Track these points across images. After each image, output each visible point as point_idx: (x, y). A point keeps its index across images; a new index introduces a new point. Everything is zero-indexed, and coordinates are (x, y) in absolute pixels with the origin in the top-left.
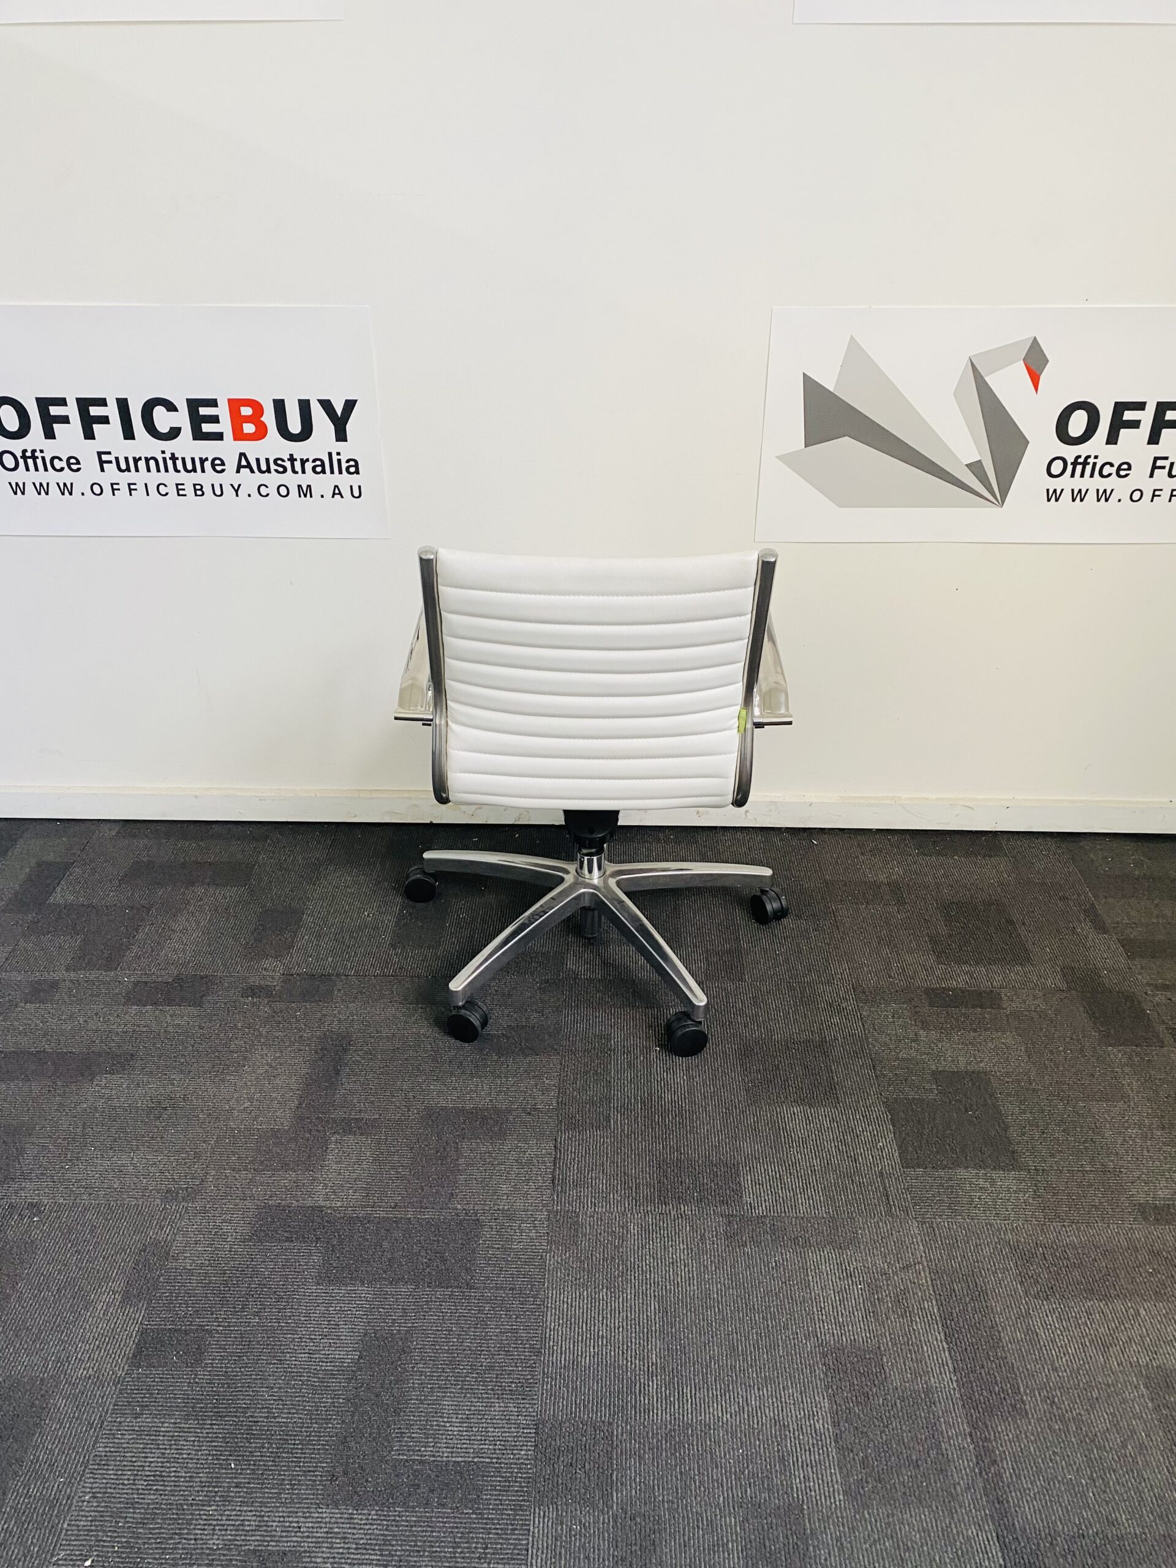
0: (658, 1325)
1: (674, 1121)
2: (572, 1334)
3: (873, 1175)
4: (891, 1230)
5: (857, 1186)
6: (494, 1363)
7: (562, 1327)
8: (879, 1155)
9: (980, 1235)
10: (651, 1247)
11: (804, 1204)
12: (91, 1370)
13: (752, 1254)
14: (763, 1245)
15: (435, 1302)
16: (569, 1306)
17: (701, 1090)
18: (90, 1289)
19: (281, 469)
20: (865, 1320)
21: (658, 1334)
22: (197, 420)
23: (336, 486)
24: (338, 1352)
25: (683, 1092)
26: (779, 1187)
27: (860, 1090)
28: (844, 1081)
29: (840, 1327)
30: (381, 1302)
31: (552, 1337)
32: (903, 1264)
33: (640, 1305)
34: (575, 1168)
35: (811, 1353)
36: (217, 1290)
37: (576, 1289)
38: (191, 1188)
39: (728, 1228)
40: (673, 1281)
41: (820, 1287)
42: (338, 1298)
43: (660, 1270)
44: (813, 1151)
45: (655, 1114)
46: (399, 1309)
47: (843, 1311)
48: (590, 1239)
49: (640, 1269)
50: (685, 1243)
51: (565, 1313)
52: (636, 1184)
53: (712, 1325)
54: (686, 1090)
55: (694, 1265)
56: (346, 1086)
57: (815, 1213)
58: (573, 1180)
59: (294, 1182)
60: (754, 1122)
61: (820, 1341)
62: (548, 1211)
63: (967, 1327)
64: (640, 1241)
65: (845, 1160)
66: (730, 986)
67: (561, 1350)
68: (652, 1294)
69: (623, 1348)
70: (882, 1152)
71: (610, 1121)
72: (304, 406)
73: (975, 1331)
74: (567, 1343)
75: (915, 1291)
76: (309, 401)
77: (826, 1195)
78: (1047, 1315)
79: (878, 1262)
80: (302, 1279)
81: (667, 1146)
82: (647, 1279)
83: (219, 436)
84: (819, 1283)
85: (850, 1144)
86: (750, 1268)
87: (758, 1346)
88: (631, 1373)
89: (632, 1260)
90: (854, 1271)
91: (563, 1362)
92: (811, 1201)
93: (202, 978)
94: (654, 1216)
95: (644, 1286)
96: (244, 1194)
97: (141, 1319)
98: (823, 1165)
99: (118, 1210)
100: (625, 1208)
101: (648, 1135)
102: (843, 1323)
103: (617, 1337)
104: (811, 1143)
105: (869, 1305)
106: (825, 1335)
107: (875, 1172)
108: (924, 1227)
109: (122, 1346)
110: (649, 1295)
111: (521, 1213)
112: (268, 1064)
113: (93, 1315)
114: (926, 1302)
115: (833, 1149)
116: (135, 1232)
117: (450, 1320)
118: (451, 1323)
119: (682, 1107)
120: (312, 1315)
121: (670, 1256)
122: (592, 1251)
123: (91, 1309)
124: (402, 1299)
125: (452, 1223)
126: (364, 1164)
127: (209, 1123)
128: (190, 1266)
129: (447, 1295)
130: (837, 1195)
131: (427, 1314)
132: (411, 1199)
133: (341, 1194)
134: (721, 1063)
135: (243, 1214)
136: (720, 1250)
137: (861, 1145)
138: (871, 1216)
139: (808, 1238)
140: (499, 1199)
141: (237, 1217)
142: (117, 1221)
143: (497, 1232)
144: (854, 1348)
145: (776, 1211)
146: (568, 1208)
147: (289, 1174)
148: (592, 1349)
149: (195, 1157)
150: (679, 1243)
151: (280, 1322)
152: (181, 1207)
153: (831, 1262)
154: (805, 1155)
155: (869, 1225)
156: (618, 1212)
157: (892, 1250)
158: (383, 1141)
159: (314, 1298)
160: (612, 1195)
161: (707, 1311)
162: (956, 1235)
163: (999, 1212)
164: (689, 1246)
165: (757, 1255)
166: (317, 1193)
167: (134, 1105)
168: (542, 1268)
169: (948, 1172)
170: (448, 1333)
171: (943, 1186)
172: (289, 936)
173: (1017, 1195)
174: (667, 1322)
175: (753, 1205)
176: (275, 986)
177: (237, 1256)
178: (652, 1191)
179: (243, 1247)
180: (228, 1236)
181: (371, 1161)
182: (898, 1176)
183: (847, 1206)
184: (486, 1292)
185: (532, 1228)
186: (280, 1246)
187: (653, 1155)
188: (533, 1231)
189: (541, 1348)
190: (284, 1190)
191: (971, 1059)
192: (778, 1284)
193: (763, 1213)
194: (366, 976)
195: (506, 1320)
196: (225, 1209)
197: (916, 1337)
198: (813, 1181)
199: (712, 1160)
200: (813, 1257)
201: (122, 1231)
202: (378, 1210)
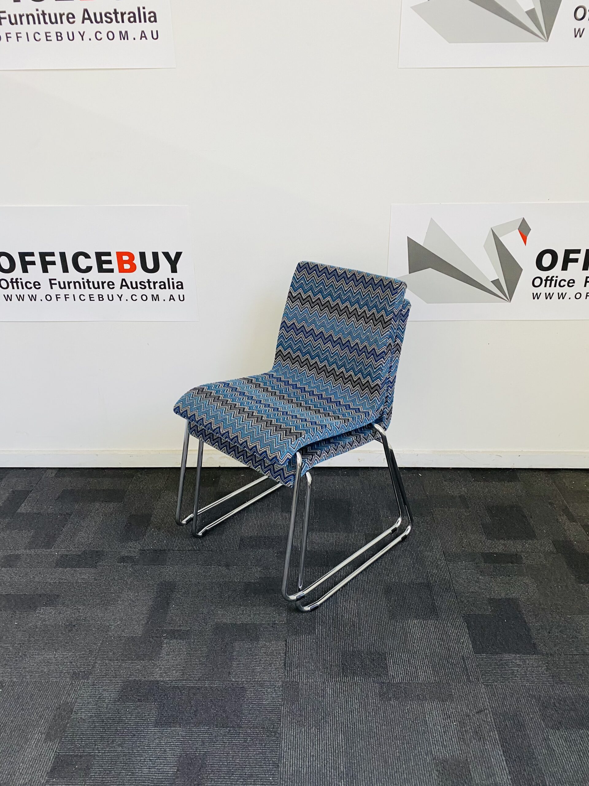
0: (343, 748)
2: (296, 754)
3: (459, 658)
4: (470, 690)
5: (450, 665)
6: (252, 772)
7: (291, 750)
8: (461, 647)
9: (519, 692)
10: (339, 701)
11: (422, 675)
12: (27, 779)
13: (394, 705)
15: (220, 736)
16: (294, 737)
17: (364, 612)
18: (28, 732)
19: (143, 287)
20: (458, 743)
21: (344, 753)
22: (100, 263)
23: (171, 295)
24: (165, 768)
25: (355, 613)
26: (408, 666)
27: (449, 610)
28: (441, 605)
29: (445, 748)
30: (190, 737)
31: (285, 756)
32: (478, 710)
33: (334, 736)
34: (297, 657)
35: (430, 764)
36: (98, 731)
37: (298, 728)
38: (87, 671)
40: (352, 721)
41: (432, 724)
42: (166, 735)
43: (344, 716)
44: (425, 644)
45: (340, 626)
46: (200, 741)
47: (446, 738)
48: (305, 698)
49: (333, 715)
50: (358, 699)
51: (292, 741)
52: (330, 665)
53: (374, 748)
54: (356, 611)
55: (363, 712)
56: (172, 611)
57: (428, 680)
58: (295, 664)
59: (143, 667)
60: (394, 629)
61: (434, 756)
62: (282, 682)
63: (515, 747)
64: (333, 699)
65: (443, 650)
67: (290, 765)
68: (340, 730)
69: (324, 762)
70: (463, 645)
71: (315, 630)
72: (155, 256)
73: (520, 749)
74: (294, 760)
75: (485, 725)
76: (158, 252)
77: (434, 670)
78: (558, 739)
79: (464, 709)
80: (146, 723)
81: (346, 643)
82: (337, 721)
83: (111, 271)
84: (432, 722)
85: (445, 640)
86: (394, 714)
87: (400, 760)
88: (329, 778)
89: (329, 710)
90: (451, 714)
91: (291, 772)
92: (426, 674)
93: (97, 552)
94: (340, 684)
95: (336, 725)
96: (116, 674)
97: (55, 749)
98: (431, 652)
99: (46, 684)
100: (324, 679)
101: (336, 637)
102: (446, 745)
103: (321, 756)
104: (425, 640)
105: (460, 734)
106: (437, 753)
107: (460, 656)
108: (488, 688)
109: (44, 765)
110: (338, 730)
111: (267, 683)
112: (131, 600)
113: (29, 747)
114: (491, 732)
115: (436, 643)
116: (54, 698)
117: (228, 747)
118: (229, 749)
119: (354, 621)
120: (151, 745)
121: (350, 707)
122: (307, 705)
123: (28, 743)
124: (201, 734)
125: (229, 689)
126: (182, 655)
127: (98, 633)
128: (85, 717)
129: (227, 732)
130: (440, 670)
131: (215, 744)
132: (207, 675)
133: (169, 673)
134: (375, 596)
135: (114, 686)
136: (377, 703)
137: (451, 641)
138: (459, 682)
139: (425, 695)
140: (255, 675)
141: (111, 688)
142: (45, 691)
143: (254, 694)
144: (454, 761)
145: (407, 679)
146: (293, 679)
147: (140, 662)
148: (307, 763)
149: (89, 653)
150: (354, 699)
151: (133, 750)
152: (81, 682)
153: (438, 709)
154: (421, 647)
155: (458, 687)
156: (320, 682)
157: (471, 702)
158: (192, 643)
159: (153, 735)
160: (317, 672)
161: (371, 739)
162: (505, 692)
163: (528, 679)
164: (360, 701)
165: (398, 706)
166: (155, 673)
167: (58, 624)
168: (279, 715)
169: (499, 656)
170: (227, 755)
171: (497, 664)
172: (144, 529)
173: (537, 669)
174: (349, 746)
175: (394, 676)
176: (135, 556)
177: (110, 711)
178: (339, 669)
179: (114, 705)
180: (106, 699)
181: (185, 654)
182: (472, 658)
183: (445, 676)
184: (248, 730)
185: (273, 692)
186: (135, 704)
187: (339, 649)
188: (274, 693)
189: (279, 763)
190: (137, 671)
191: (508, 592)
192: (410, 723)
193: (400, 681)
194: (184, 550)
195: (259, 746)
196: (105, 683)
197: (487, 753)
198: (426, 662)
199: (371, 651)
200: (428, 707)
201: (47, 697)
202: (189, 683)
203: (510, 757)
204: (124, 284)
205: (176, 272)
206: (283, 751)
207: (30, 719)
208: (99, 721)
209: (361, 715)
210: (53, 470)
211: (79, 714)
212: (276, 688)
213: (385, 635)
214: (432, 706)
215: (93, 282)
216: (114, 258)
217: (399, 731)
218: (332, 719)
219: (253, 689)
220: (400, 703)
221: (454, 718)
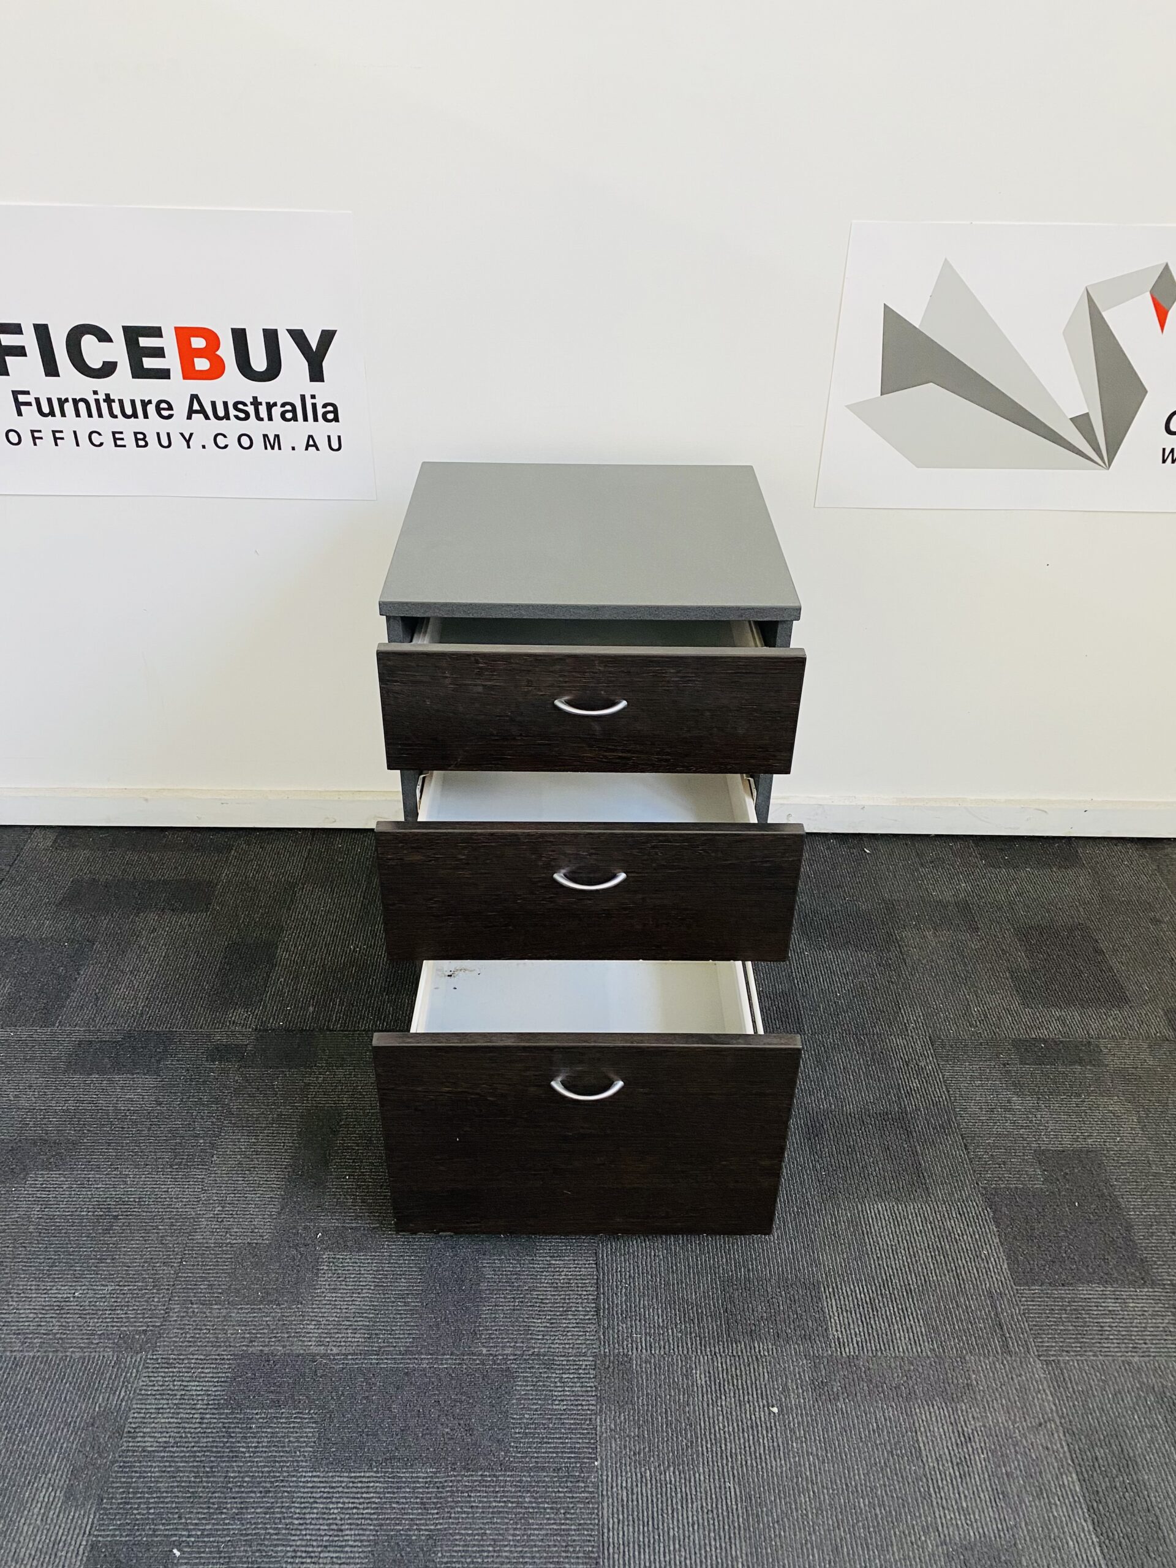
0: (741, 1520)
2: (636, 1534)
3: (981, 1297)
4: (1011, 1372)
5: (964, 1312)
7: (623, 1525)
8: (985, 1268)
10: (724, 1403)
11: (903, 1339)
13: (847, 1411)
14: (859, 1398)
15: (462, 1492)
16: (629, 1493)
18: (24, 1482)
19: (242, 415)
20: (994, 1505)
22: (136, 354)
23: (310, 437)
26: (871, 1315)
27: (953, 1178)
28: (933, 1167)
29: (965, 1515)
30: (394, 1493)
31: (611, 1540)
32: (1031, 1423)
33: (718, 1490)
34: (623, 1293)
35: (934, 1555)
36: (186, 1481)
37: (636, 1469)
38: (152, 1330)
39: (815, 1374)
40: (755, 1452)
41: (934, 1457)
42: (340, 1489)
43: (737, 1438)
44: (907, 1265)
46: (417, 1503)
47: (966, 1492)
48: (648, 1394)
49: (713, 1436)
50: (764, 1397)
51: (625, 1503)
53: (807, 1517)
57: (917, 1351)
58: (622, 1311)
59: (279, 1320)
60: (833, 1225)
61: (942, 1536)
62: (594, 1355)
63: (1118, 1512)
64: (709, 1396)
65: (945, 1276)
67: (624, 1560)
68: (731, 1473)
69: (700, 1554)
70: (988, 1263)
72: (271, 337)
73: (1129, 1516)
74: (631, 1550)
75: (1048, 1459)
76: (276, 331)
77: (928, 1325)
79: (1000, 1420)
80: (293, 1461)
82: (722, 1451)
83: (164, 374)
84: (933, 1453)
85: (949, 1253)
86: (846, 1433)
87: (868, 1547)
89: (702, 1424)
90: (973, 1433)
92: (911, 1334)
93: (158, 1034)
94: (723, 1360)
95: (719, 1461)
96: (217, 1338)
97: (88, 1527)
98: (919, 1282)
99: (59, 1365)
100: (688, 1349)
102: (968, 1511)
103: (691, 1539)
104: (903, 1252)
105: (996, 1481)
106: (947, 1527)
107: (983, 1292)
108: (1050, 1368)
110: (726, 1474)
111: (562, 1359)
112: (243, 1152)
113: (28, 1521)
114: (1064, 1477)
116: (80, 1398)
117: (483, 1518)
118: (483, 1523)
121: (748, 1416)
122: (652, 1411)
123: (26, 1512)
124: (419, 1488)
125: (477, 1375)
126: (364, 1291)
127: (171, 1236)
128: (151, 1446)
129: (476, 1481)
130: (941, 1324)
131: (452, 1511)
132: (425, 1341)
133: (337, 1335)
135: (216, 1368)
136: (808, 1407)
137: (962, 1254)
138: (984, 1354)
139: (913, 1387)
140: (532, 1339)
141: (209, 1373)
142: (57, 1382)
143: (534, 1386)
144: (986, 1547)
145: (870, 1349)
146: (619, 1349)
147: (272, 1308)
148: (662, 1556)
149: (154, 1286)
150: (758, 1398)
151: (267, 1528)
152: (139, 1359)
153: (944, 1422)
154: (898, 1272)
155: (984, 1367)
156: (679, 1354)
157: (1015, 1402)
158: (387, 1259)
159: (309, 1490)
160: (670, 1331)
161: (799, 1496)
162: (1089, 1379)
163: (1135, 1345)
165: (854, 1414)
166: (307, 1335)
167: (78, 1213)
168: (592, 1438)
169: (1069, 1290)
170: (480, 1538)
171: (1064, 1310)
172: (261, 978)
174: (753, 1514)
175: (842, 1341)
176: (247, 1045)
177: (210, 1430)
178: (719, 1324)
179: (217, 1416)
180: (198, 1400)
181: (372, 1287)
182: (1011, 1296)
183: (954, 1340)
184: (524, 1476)
185: (576, 1380)
186: (265, 1414)
188: (578, 1384)
189: (599, 1556)
190: (266, 1331)
191: (1078, 1134)
192: (883, 1454)
193: (855, 1353)
195: (552, 1516)
196: (193, 1361)
197: (1057, 1527)
198: (910, 1305)
199: (787, 1279)
200: (921, 1414)
201: (63, 1396)
202: (387, 1359)
203: (1108, 1536)
204: (196, 407)
205: (322, 381)
206: (606, 1526)
207: (26, 1452)
208: (185, 1456)
209: (775, 1436)
210: (48, 832)
211: (139, 1439)
212: (581, 1371)
214: (930, 1413)
215: (121, 402)
216: (169, 342)
217: (862, 1477)
218: (711, 1448)
219: (531, 1373)
220: (860, 1406)
221: (980, 1442)
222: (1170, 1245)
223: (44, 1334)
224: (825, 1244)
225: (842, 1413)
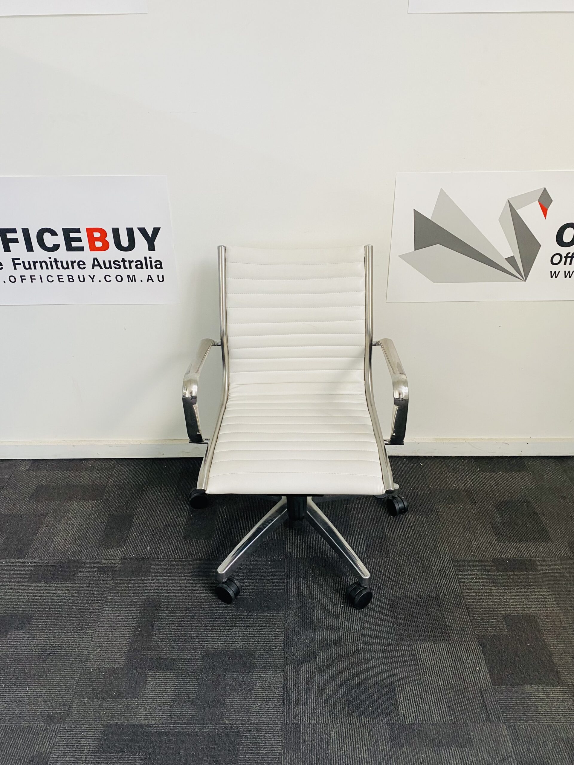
1: (354, 656)
3: (476, 691)
4: (491, 731)
5: (467, 700)
8: (478, 677)
9: (545, 735)
10: (345, 749)
11: (436, 714)
13: (407, 753)
14: (414, 745)
17: (369, 633)
19: (118, 267)
22: (68, 240)
23: (149, 276)
25: (358, 636)
27: (462, 630)
28: (452, 624)
34: (297, 691)
38: (63, 712)
39: (392, 733)
44: (438, 675)
45: (343, 651)
48: (308, 744)
52: (334, 702)
54: (360, 633)
55: (373, 762)
56: (158, 635)
57: (443, 721)
58: (296, 701)
59: (126, 707)
60: (402, 655)
62: (282, 724)
64: (338, 745)
65: (458, 681)
66: (381, 561)
70: (479, 674)
71: (316, 657)
72: (130, 232)
76: (133, 228)
77: (449, 707)
79: (485, 757)
81: (350, 673)
83: (82, 249)
85: (460, 669)
89: (335, 760)
92: (440, 712)
93: (74, 561)
94: (346, 726)
96: (95, 716)
98: (445, 684)
99: (17, 730)
100: (328, 720)
101: (339, 665)
104: (437, 668)
107: (477, 689)
108: (511, 729)
111: (265, 726)
112: (112, 621)
115: (450, 673)
116: (27, 748)
119: (358, 645)
122: (310, 753)
125: (223, 735)
126: (169, 691)
127: (75, 664)
130: (455, 706)
132: (197, 717)
133: (154, 715)
134: (379, 614)
135: (94, 732)
136: (388, 750)
137: (466, 670)
138: (477, 722)
139: (441, 739)
140: (251, 715)
141: (90, 734)
142: (16, 739)
143: (251, 740)
145: (419, 719)
146: (294, 721)
147: (123, 701)
149: (66, 690)
150: (363, 746)
152: (56, 728)
153: (457, 758)
154: (434, 678)
155: (477, 729)
156: (324, 723)
157: (493, 748)
158: (180, 675)
160: (319, 711)
162: (530, 735)
163: (554, 717)
164: (369, 747)
165: (411, 754)
166: (140, 715)
167: (31, 653)
169: (521, 688)
171: (518, 698)
172: (125, 532)
173: (563, 704)
175: (405, 715)
176: (116, 566)
178: (344, 707)
179: (93, 757)
180: (84, 748)
181: (173, 690)
182: (491, 691)
183: (462, 715)
185: (272, 737)
186: (117, 755)
187: (343, 681)
188: (273, 739)
190: (119, 713)
191: (524, 607)
193: (412, 722)
194: (170, 559)
196: (83, 728)
198: (440, 696)
199: (379, 683)
200: (445, 754)
201: (19, 746)
202: (178, 726)
204: (96, 263)
205: (154, 250)
212: (274, 732)
213: (393, 662)
214: (450, 753)
215: (62, 262)
216: (83, 235)
219: (250, 733)
220: (414, 750)
222: (571, 664)
223: (11, 714)
224: (398, 665)
225: (405, 754)
